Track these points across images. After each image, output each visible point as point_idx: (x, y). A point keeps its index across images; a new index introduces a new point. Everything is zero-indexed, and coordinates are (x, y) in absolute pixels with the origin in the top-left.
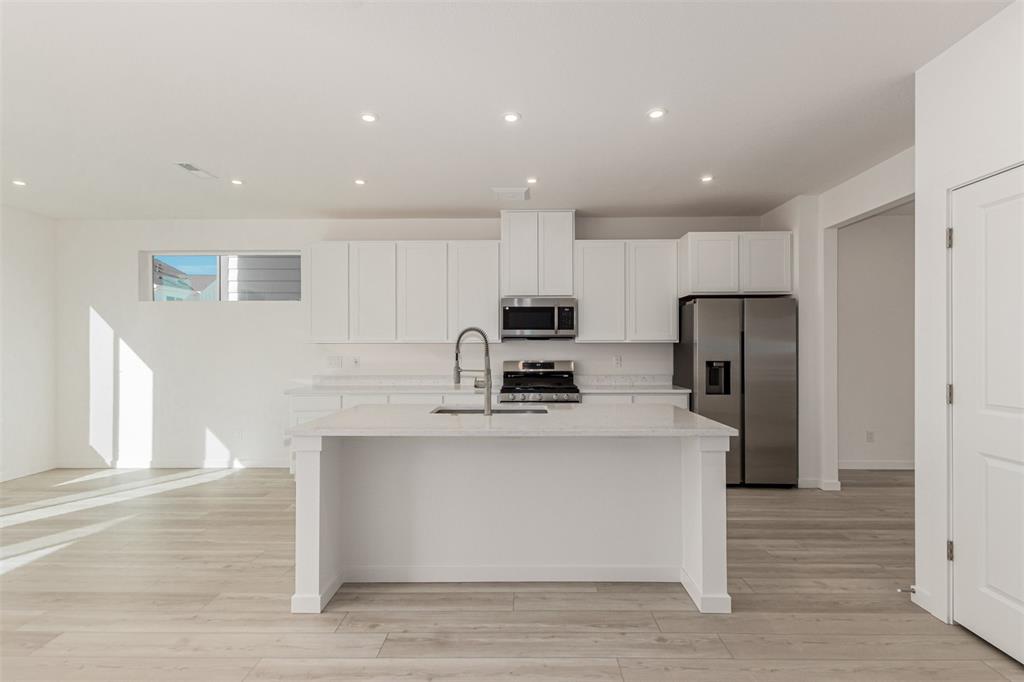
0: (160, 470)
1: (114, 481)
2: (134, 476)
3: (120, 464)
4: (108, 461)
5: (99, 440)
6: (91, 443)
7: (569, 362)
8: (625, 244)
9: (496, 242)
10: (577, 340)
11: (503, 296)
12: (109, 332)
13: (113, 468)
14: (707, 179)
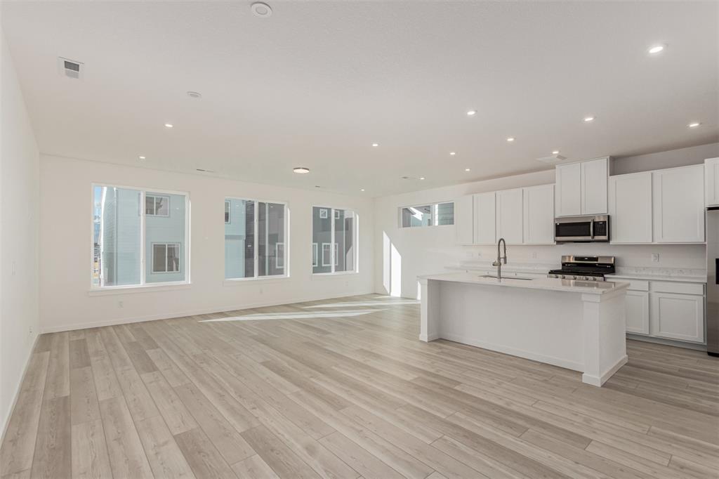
0: (403, 298)
1: (390, 299)
2: (396, 299)
3: (392, 294)
4: (388, 292)
5: (386, 284)
6: (384, 284)
7: (610, 257)
8: (652, 174)
9: (552, 185)
10: (611, 243)
11: (557, 217)
12: (389, 241)
13: (390, 295)
14: (694, 125)
